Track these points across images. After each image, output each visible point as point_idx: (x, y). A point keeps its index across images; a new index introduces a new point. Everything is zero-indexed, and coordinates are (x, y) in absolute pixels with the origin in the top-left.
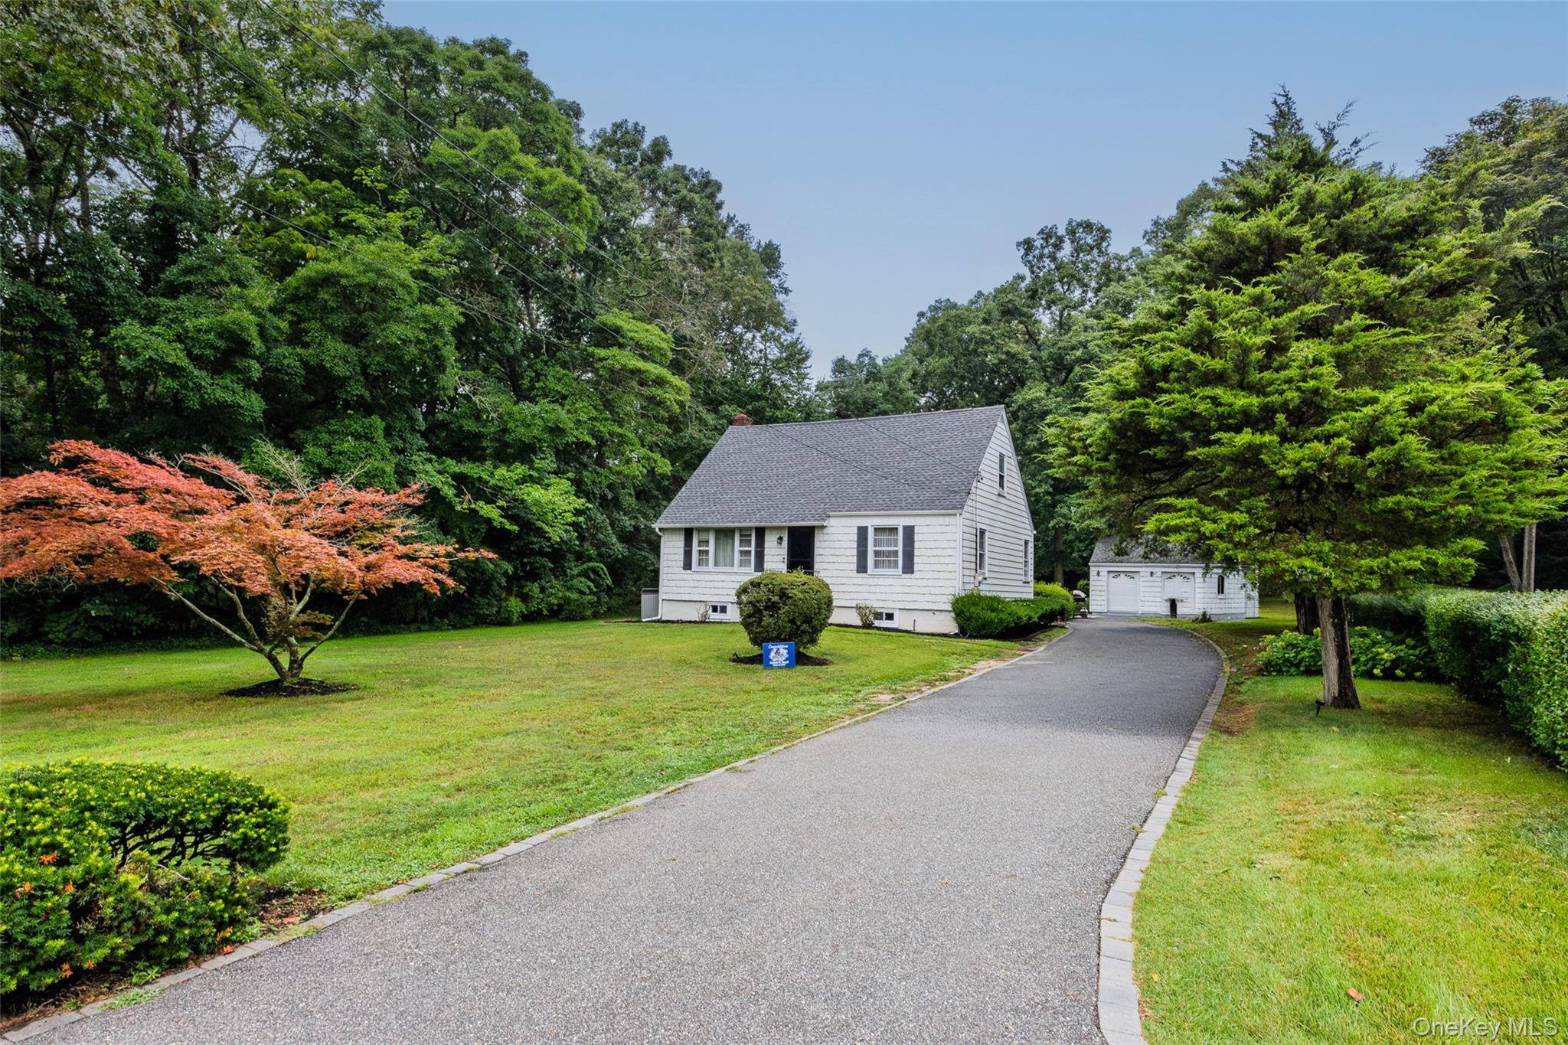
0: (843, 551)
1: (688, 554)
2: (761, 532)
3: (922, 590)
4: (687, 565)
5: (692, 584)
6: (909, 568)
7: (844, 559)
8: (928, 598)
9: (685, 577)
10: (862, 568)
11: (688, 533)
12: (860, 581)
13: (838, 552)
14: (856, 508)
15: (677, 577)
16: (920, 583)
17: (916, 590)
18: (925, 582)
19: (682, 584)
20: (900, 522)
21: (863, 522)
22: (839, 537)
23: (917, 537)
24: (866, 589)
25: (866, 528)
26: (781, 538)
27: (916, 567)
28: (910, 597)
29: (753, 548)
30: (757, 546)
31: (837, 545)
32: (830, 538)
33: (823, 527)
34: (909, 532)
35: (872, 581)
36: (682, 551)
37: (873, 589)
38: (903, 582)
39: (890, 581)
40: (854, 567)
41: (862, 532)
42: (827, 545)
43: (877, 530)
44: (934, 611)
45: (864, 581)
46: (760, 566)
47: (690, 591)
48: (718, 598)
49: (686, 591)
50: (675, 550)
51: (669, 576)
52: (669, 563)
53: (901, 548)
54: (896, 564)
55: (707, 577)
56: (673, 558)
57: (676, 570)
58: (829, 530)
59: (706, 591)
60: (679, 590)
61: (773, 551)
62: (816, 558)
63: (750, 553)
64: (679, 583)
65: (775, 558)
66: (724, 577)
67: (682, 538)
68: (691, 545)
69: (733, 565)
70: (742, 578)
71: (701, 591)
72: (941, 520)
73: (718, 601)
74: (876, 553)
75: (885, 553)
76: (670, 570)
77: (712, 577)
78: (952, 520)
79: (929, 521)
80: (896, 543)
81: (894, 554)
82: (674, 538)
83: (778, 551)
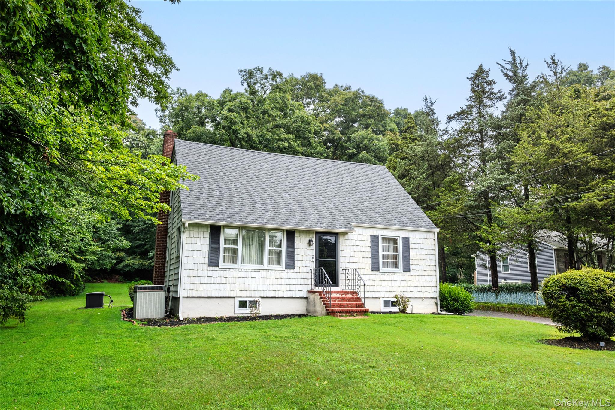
0: (360, 254)
1: (214, 251)
2: (291, 235)
3: (416, 284)
4: (214, 262)
5: (219, 280)
6: (407, 269)
7: (361, 260)
8: (420, 289)
9: (210, 273)
10: (375, 268)
11: (215, 231)
12: (374, 277)
13: (357, 254)
14: (367, 223)
15: (200, 273)
16: (414, 278)
17: (412, 284)
18: (417, 278)
19: (207, 280)
20: (400, 235)
21: (376, 233)
22: (358, 243)
23: (411, 246)
24: (378, 283)
25: (378, 237)
26: (310, 241)
27: (412, 267)
28: (408, 289)
29: (284, 249)
30: (288, 246)
31: (356, 249)
32: (350, 243)
33: (346, 234)
34: (406, 241)
35: (383, 277)
36: (207, 248)
37: (383, 283)
38: (403, 278)
39: (395, 277)
40: (369, 266)
41: (374, 239)
42: (348, 248)
43: (384, 239)
44: (423, 298)
45: (377, 277)
46: (291, 265)
47: (217, 287)
48: (247, 294)
49: (212, 287)
50: (199, 247)
51: (191, 273)
52: (191, 260)
53: (400, 253)
54: (396, 265)
55: (236, 274)
56: (196, 254)
57: (199, 267)
58: (349, 236)
59: (233, 287)
60: (203, 287)
61: (303, 252)
62: (341, 259)
63: (279, 253)
64: (202, 280)
65: (305, 258)
66: (254, 274)
67: (207, 235)
68: (218, 243)
69: (261, 262)
70: (273, 275)
71: (228, 287)
72: (425, 235)
73: (248, 296)
74: (383, 256)
75: (388, 257)
76: (191, 266)
77: (240, 274)
78: (432, 235)
79: (418, 235)
80: (396, 250)
81: (396, 257)
82: (197, 234)
83: (306, 252)
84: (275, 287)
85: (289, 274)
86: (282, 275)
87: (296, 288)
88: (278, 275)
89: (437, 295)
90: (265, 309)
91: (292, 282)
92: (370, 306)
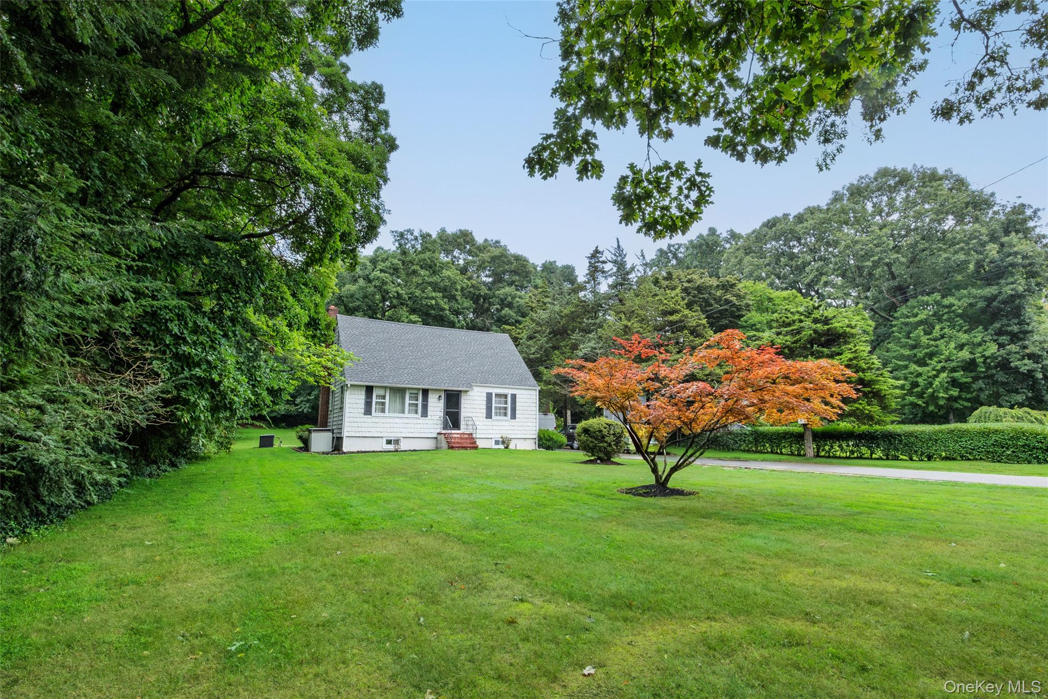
0: (478, 406)
1: (368, 404)
2: (425, 392)
3: (520, 428)
4: (368, 411)
5: (371, 425)
6: (514, 416)
7: (478, 410)
8: (521, 432)
9: (365, 420)
10: (489, 416)
11: (369, 390)
12: (488, 423)
13: (475, 406)
14: (484, 382)
15: (358, 420)
16: (519, 424)
17: (517, 428)
18: (521, 424)
19: (363, 425)
20: (509, 392)
21: (490, 390)
22: (476, 398)
23: (518, 400)
24: (491, 427)
25: (492, 393)
26: (440, 396)
27: (517, 416)
28: (511, 432)
29: (420, 402)
30: (423, 401)
31: (475, 402)
32: (470, 398)
33: (466, 391)
34: (514, 397)
35: (494, 423)
36: (363, 402)
37: (494, 427)
38: (510, 423)
39: (504, 423)
40: (484, 415)
41: (489, 396)
42: (468, 402)
43: (497, 395)
44: (525, 439)
45: (490, 423)
46: (425, 414)
47: (370, 429)
48: (393, 435)
49: (367, 429)
50: (357, 401)
51: (352, 420)
52: (351, 410)
53: (509, 405)
54: (505, 414)
55: (384, 420)
56: (355, 406)
57: (358, 415)
58: (470, 393)
59: (381, 430)
60: (360, 429)
61: (434, 405)
62: (463, 410)
63: (416, 405)
64: (359, 425)
65: (436, 409)
66: (397, 420)
67: (363, 393)
68: (371, 398)
69: (403, 412)
70: (412, 421)
71: (378, 430)
72: (529, 392)
73: (392, 436)
74: (496, 408)
75: (500, 408)
76: (352, 415)
77: (388, 420)
78: (534, 392)
79: (523, 392)
80: (506, 403)
81: (506, 409)
82: (356, 392)
83: (437, 405)
84: (413, 430)
85: (423, 420)
86: (418, 421)
87: (429, 431)
88: (415, 421)
89: (536, 436)
90: (404, 445)
91: (425, 426)
92: (480, 444)
